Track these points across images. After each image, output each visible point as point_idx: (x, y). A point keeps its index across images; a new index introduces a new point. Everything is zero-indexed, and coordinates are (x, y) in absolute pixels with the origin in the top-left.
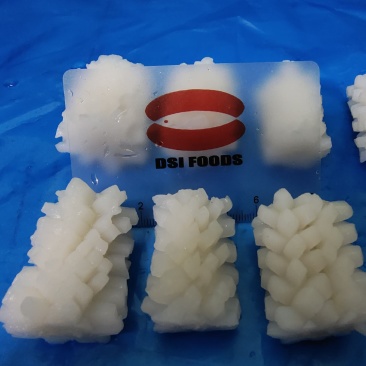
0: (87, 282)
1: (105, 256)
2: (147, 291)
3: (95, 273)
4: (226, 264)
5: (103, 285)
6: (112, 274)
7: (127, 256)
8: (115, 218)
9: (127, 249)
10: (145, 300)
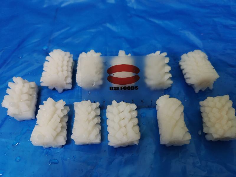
0: (55, 130)
1: (60, 122)
2: (72, 132)
3: (57, 127)
4: (97, 124)
5: (59, 131)
6: (62, 128)
7: (66, 122)
8: (62, 110)
9: (66, 119)
10: (72, 135)
